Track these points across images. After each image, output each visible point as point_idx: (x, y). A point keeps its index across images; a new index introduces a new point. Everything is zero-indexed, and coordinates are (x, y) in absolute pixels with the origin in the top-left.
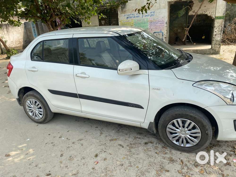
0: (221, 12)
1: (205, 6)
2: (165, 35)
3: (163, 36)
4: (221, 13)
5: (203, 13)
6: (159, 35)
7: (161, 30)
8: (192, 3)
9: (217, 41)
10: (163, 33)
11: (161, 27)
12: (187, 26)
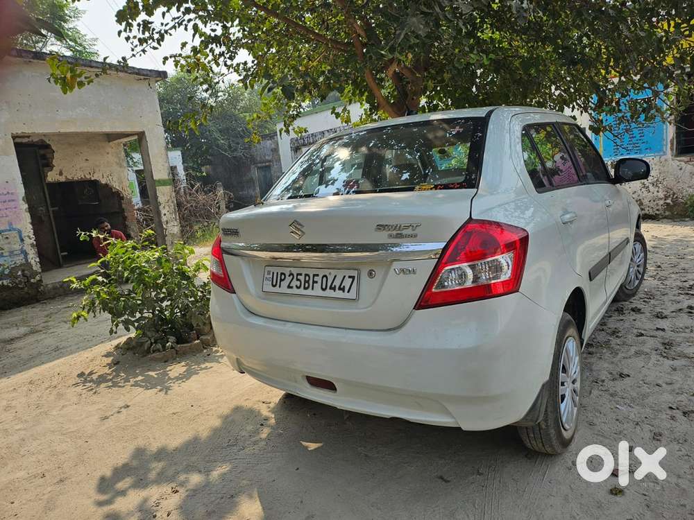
0: (164, 169)
1: (87, 160)
2: (29, 237)
3: (22, 240)
4: (162, 171)
5: (88, 177)
6: (9, 240)
7: (10, 224)
8: (49, 150)
9: (173, 235)
10: (20, 232)
11: (8, 213)
12: (51, 212)
